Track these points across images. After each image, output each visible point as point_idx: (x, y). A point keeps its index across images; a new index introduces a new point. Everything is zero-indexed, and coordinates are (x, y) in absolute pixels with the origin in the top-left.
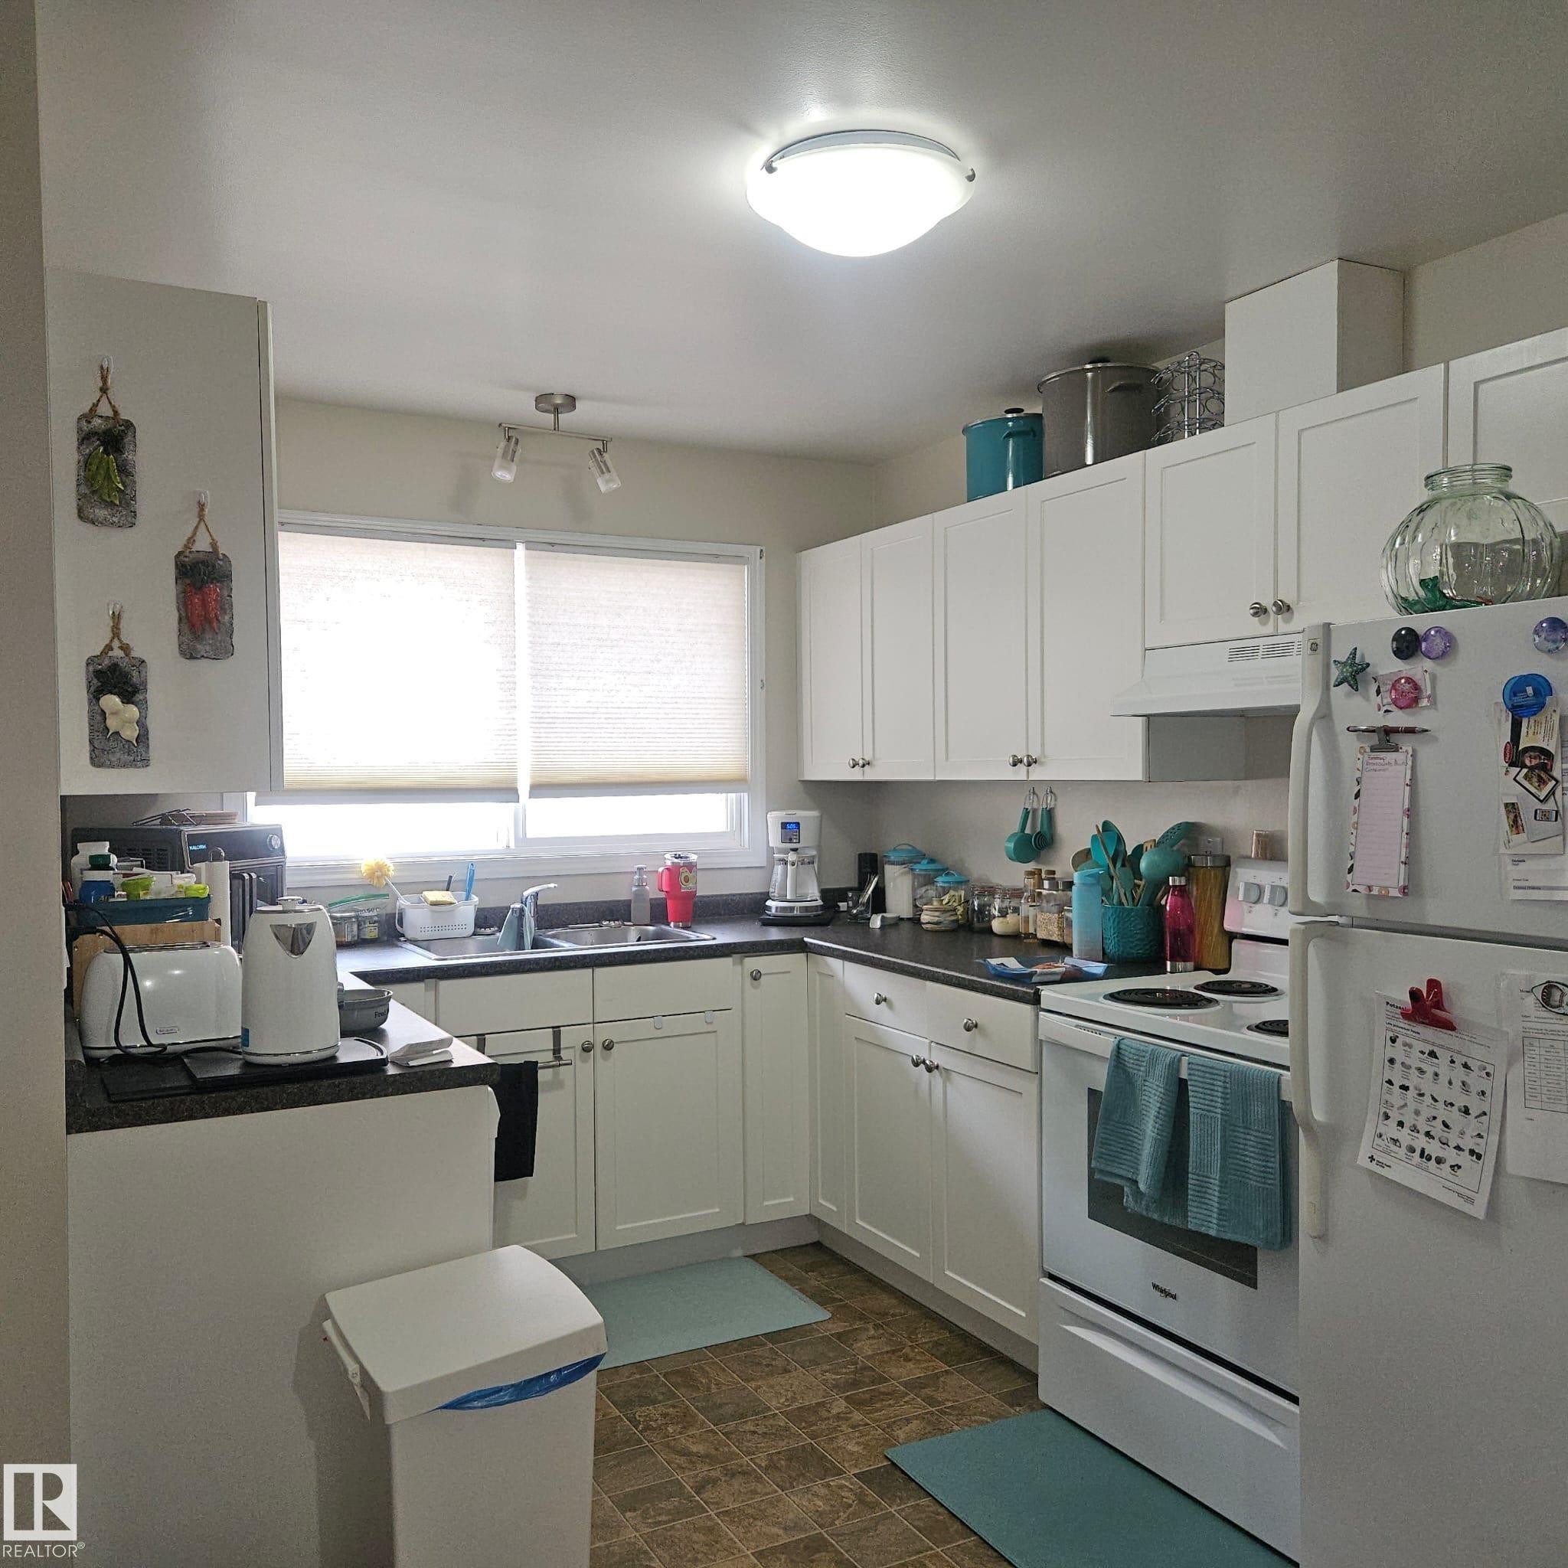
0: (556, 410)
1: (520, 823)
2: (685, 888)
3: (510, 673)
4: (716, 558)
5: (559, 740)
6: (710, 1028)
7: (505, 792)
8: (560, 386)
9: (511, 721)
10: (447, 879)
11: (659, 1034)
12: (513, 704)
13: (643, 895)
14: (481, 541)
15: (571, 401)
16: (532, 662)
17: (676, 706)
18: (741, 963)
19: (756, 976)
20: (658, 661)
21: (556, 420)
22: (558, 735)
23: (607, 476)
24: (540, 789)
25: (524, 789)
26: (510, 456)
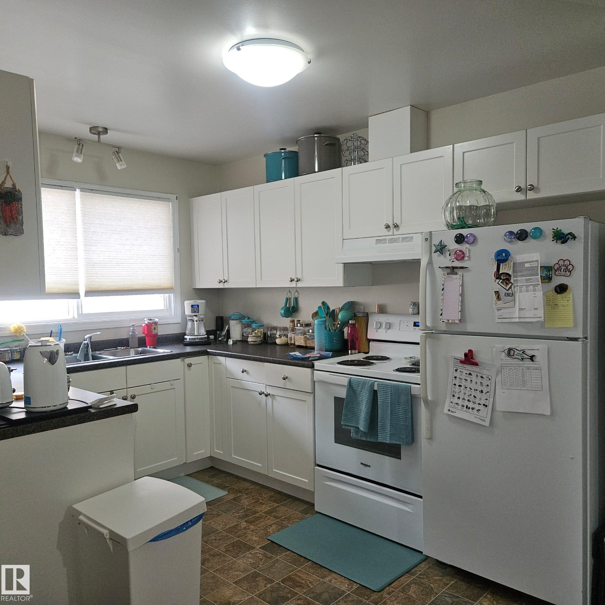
0: (99, 134)
1: (79, 307)
2: (154, 332)
3: (74, 244)
4: (159, 199)
5: (97, 272)
6: (172, 387)
7: (75, 295)
8: (101, 123)
9: (76, 264)
10: (50, 332)
11: (153, 391)
12: (76, 257)
13: (135, 336)
14: (61, 187)
15: (106, 130)
16: (84, 239)
17: (144, 258)
18: (183, 361)
19: (190, 365)
20: (137, 240)
21: (99, 137)
22: (96, 270)
23: (121, 163)
24: (89, 293)
25: (82, 293)
26: (80, 152)
